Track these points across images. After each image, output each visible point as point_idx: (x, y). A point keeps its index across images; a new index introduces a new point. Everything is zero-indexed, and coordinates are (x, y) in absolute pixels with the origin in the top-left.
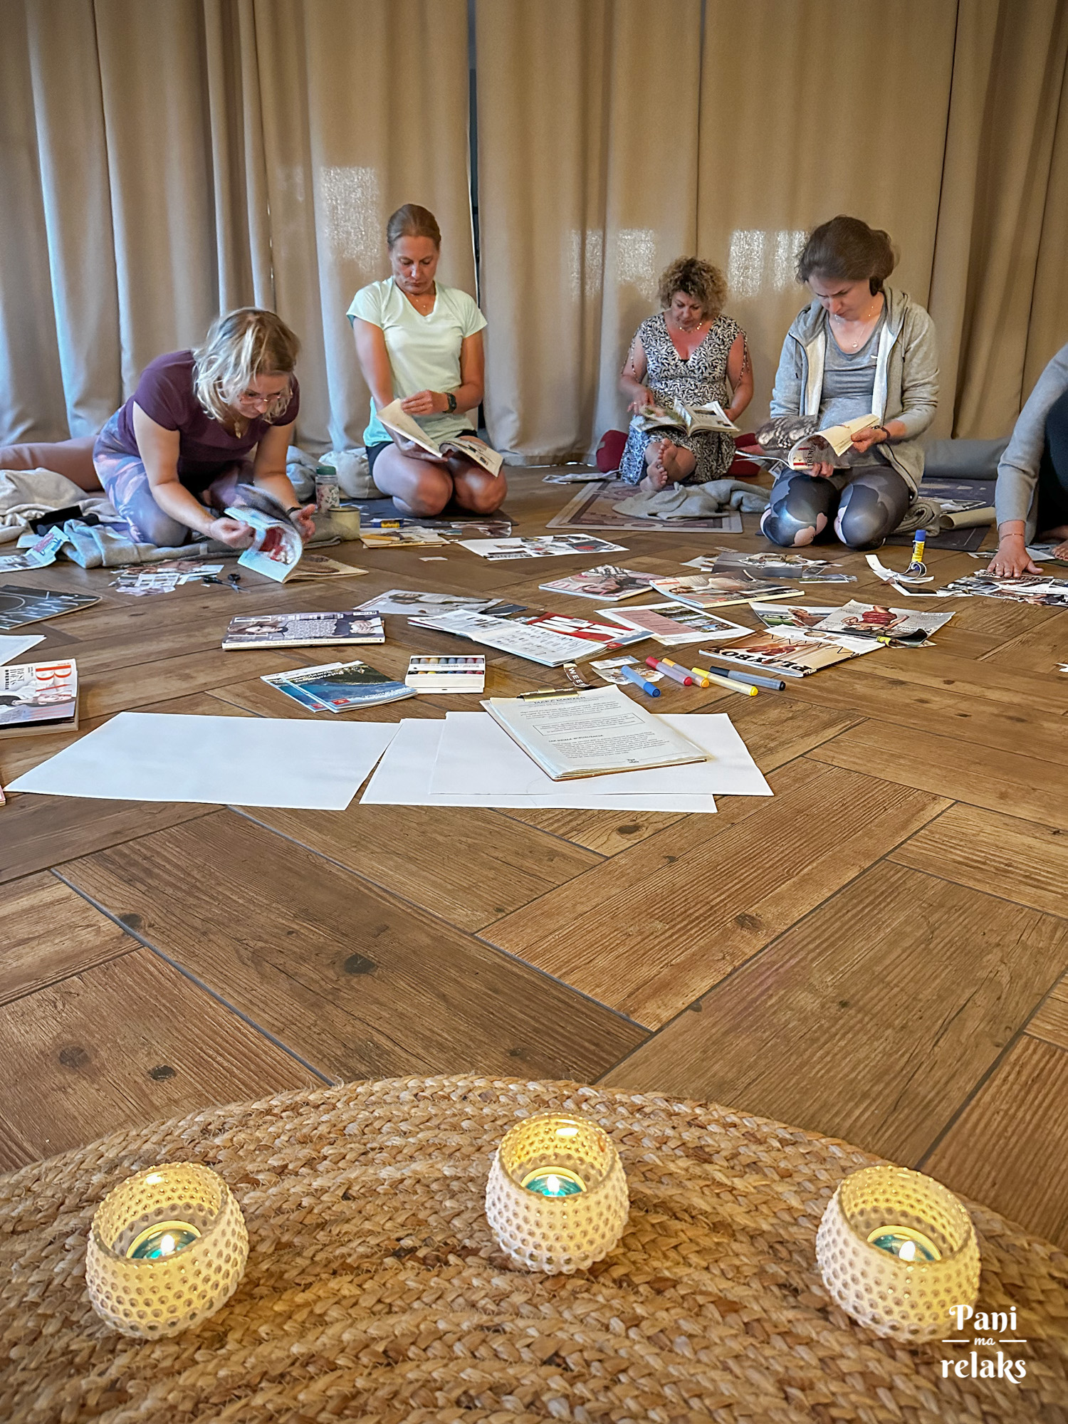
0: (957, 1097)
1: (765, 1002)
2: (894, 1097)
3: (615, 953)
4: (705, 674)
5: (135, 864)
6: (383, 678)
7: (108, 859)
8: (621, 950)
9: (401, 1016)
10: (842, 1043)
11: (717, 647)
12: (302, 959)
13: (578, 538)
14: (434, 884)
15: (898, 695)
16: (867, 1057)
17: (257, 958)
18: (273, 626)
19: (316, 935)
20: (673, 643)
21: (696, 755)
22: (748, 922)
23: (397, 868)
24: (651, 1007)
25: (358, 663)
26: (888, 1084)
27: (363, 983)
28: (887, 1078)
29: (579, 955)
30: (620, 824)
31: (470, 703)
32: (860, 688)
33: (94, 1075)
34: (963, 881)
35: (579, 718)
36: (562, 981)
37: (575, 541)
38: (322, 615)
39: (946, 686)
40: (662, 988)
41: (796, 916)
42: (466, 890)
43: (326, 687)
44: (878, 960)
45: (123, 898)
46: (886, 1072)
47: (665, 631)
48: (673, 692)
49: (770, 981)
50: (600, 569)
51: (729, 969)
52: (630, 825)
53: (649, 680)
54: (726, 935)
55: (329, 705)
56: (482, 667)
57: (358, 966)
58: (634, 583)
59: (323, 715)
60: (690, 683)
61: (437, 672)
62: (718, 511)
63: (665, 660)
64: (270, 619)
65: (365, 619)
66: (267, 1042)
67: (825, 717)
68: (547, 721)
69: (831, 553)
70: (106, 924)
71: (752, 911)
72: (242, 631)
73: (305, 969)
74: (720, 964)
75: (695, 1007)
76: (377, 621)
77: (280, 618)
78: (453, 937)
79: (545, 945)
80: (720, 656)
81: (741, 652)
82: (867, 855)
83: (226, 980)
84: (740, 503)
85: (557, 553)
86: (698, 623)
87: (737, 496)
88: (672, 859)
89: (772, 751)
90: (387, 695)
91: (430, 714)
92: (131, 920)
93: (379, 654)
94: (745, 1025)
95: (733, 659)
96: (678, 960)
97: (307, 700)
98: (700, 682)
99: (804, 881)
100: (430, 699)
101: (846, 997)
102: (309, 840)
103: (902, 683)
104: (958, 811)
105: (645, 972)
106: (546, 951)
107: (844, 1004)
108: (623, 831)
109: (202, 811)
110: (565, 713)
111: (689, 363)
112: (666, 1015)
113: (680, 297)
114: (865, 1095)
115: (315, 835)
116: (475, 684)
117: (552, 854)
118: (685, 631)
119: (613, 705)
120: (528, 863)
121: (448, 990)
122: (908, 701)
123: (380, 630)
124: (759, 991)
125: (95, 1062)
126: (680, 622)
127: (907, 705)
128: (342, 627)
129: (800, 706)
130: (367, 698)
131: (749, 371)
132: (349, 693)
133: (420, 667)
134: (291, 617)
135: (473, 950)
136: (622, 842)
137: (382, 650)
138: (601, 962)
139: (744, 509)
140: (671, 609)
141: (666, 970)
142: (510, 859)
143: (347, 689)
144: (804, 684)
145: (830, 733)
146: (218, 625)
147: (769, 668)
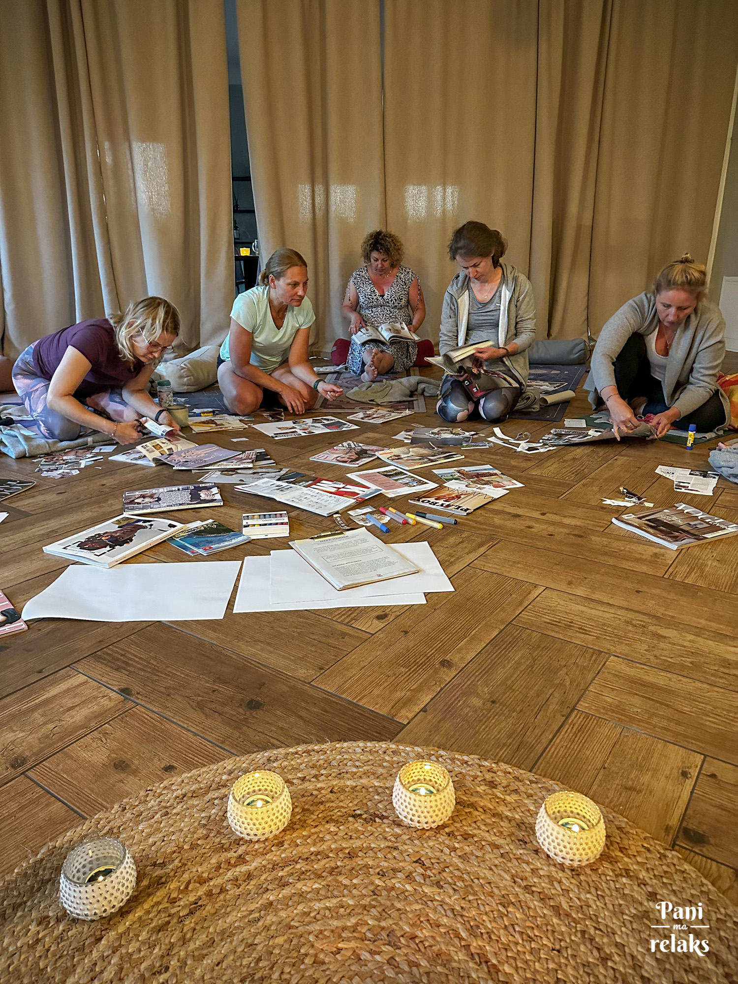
0: (545, 741)
1: (457, 704)
2: (517, 744)
3: (383, 686)
4: (413, 516)
5: (118, 659)
6: (229, 531)
7: (100, 657)
8: (386, 684)
9: (282, 729)
10: (494, 721)
11: (418, 497)
12: (224, 704)
13: (328, 420)
14: (284, 657)
15: (518, 524)
16: (505, 727)
17: (200, 706)
18: (151, 497)
19: (227, 691)
20: (393, 496)
21: (413, 570)
22: (447, 664)
23: (262, 650)
24: (403, 712)
25: (211, 521)
26: (514, 739)
27: (258, 714)
28: (514, 736)
29: (365, 689)
30: (376, 614)
31: (282, 544)
32: (497, 520)
33: (135, 772)
34: (549, 633)
35: (348, 550)
36: (359, 703)
37: (326, 422)
38: (180, 488)
39: (542, 517)
40: (407, 702)
41: (469, 658)
42: (300, 658)
43: (196, 539)
44: (508, 678)
45: (118, 680)
46: (513, 733)
47: (388, 487)
48: (397, 529)
49: (459, 693)
50: (345, 444)
51: (439, 689)
52: (382, 613)
53: (382, 522)
54: (436, 672)
55: (200, 551)
56: (286, 520)
57: (253, 705)
58: (366, 453)
59: (198, 558)
60: (406, 523)
61: (260, 525)
62: (411, 396)
63: (390, 509)
64: (148, 492)
65: (208, 489)
66: (218, 748)
67: (479, 540)
68: (330, 553)
69: (479, 426)
70: (113, 695)
71: (447, 658)
72: (132, 502)
73: (227, 709)
74: (434, 687)
75: (424, 710)
76: (215, 490)
77: (154, 491)
78: (299, 685)
79: (347, 685)
80: (420, 503)
81: (432, 500)
82: (502, 622)
83: (188, 719)
84: (424, 390)
85: (317, 432)
86: (406, 481)
87: (422, 386)
88: (406, 632)
89: (452, 563)
90: (234, 541)
91: (261, 552)
92: (125, 691)
93: (221, 513)
94: (448, 716)
95: (428, 505)
96: (414, 687)
97: (186, 548)
98: (411, 522)
99: (472, 639)
100: (260, 543)
101: (494, 698)
102: (210, 637)
103: (519, 516)
104: (548, 593)
105: (398, 695)
106: (348, 688)
107: (493, 702)
108: (379, 618)
109: (144, 625)
110: (338, 547)
111: (385, 297)
112: (411, 715)
113: (375, 254)
114: (504, 745)
115: (212, 634)
116: (283, 531)
117: (344, 635)
118: (399, 487)
119: (364, 541)
120: (332, 641)
121: (303, 713)
122: (522, 528)
123: (218, 497)
124: (453, 699)
125: (133, 767)
126: (396, 480)
127: (522, 530)
128: (195, 496)
129: (465, 535)
130: (222, 545)
131: (422, 300)
132: (211, 542)
133: (250, 522)
134: (161, 490)
135: (311, 691)
136: (378, 625)
137: (223, 510)
138: (376, 692)
139: (425, 394)
140: (389, 471)
141: (408, 693)
142: (323, 639)
143: (209, 539)
144: (467, 519)
145: (482, 550)
146: (116, 498)
147: (448, 510)
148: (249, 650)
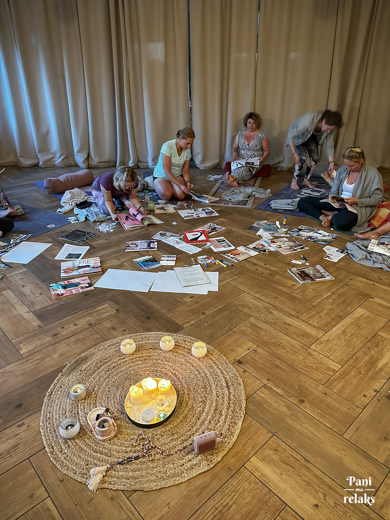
0: (218, 337)
1: (201, 325)
2: (211, 336)
4: (218, 261)
5: (117, 301)
6: (156, 261)
7: (112, 300)
8: (184, 317)
9: (154, 325)
10: (208, 330)
11: (225, 252)
12: (141, 317)
14: (160, 306)
17: (135, 316)
18: (135, 244)
19: (143, 313)
20: (217, 251)
21: (209, 282)
22: (203, 313)
23: (155, 303)
24: (185, 325)
25: (151, 256)
27: (148, 320)
29: (178, 318)
31: (171, 268)
32: (248, 265)
34: (240, 308)
35: (191, 273)
37: (207, 211)
38: (145, 241)
40: (188, 322)
41: (211, 313)
42: (164, 307)
43: (145, 263)
44: (218, 320)
45: (116, 307)
47: (216, 247)
48: (212, 265)
49: (202, 322)
50: (209, 224)
51: (198, 320)
52: (192, 296)
54: (199, 315)
55: (146, 268)
56: (175, 259)
57: (148, 318)
59: (145, 271)
60: (215, 264)
61: (166, 260)
63: (212, 257)
64: (134, 242)
65: (154, 242)
66: (137, 327)
67: (236, 273)
68: (185, 273)
70: (114, 311)
71: (205, 312)
72: (128, 246)
75: (191, 325)
76: (156, 243)
77: (136, 242)
78: (162, 314)
80: (224, 256)
81: (229, 255)
82: (227, 303)
83: (131, 319)
85: (201, 216)
86: (225, 245)
88: (197, 303)
89: (223, 281)
90: (156, 266)
91: (164, 270)
92: (117, 310)
94: (197, 327)
95: (226, 257)
96: (191, 319)
97: (141, 266)
98: (217, 263)
99: (215, 307)
100: (165, 267)
104: (248, 295)
105: (187, 320)
106: (174, 317)
107: (211, 325)
109: (125, 292)
110: (189, 271)
111: (250, 145)
112: (187, 326)
114: (207, 336)
115: (143, 297)
116: (173, 263)
117: (179, 301)
118: (221, 247)
120: (175, 303)
121: (160, 322)
122: (254, 269)
123: (156, 246)
125: (116, 329)
126: (221, 244)
127: (254, 271)
128: (149, 245)
129: (234, 270)
130: (153, 267)
132: (149, 265)
133: (163, 259)
134: (138, 242)
135: (164, 316)
136: (190, 299)
137: (156, 252)
138: (181, 319)
140: (220, 239)
141: (189, 320)
142: (172, 302)
144: (237, 264)
145: (235, 277)
146: (124, 243)
147: (232, 260)
148: (152, 303)
